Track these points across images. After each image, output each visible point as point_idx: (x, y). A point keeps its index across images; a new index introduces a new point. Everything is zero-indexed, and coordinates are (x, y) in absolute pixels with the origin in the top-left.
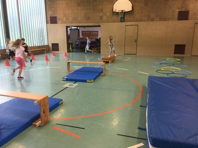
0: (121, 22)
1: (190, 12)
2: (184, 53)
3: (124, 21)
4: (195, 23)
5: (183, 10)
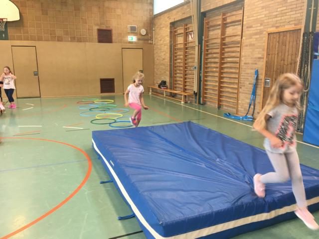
1: (114, 32)
3: (6, 39)
4: (122, 48)
5: (104, 27)
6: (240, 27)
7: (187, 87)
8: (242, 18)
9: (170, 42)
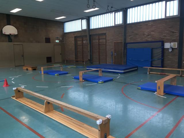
0: (9, 42)
1: (51, 39)
2: (51, 62)
3: (11, 41)
4: (54, 45)
5: (47, 37)
6: (105, 40)
7: (84, 58)
8: (105, 38)
9: (75, 43)
